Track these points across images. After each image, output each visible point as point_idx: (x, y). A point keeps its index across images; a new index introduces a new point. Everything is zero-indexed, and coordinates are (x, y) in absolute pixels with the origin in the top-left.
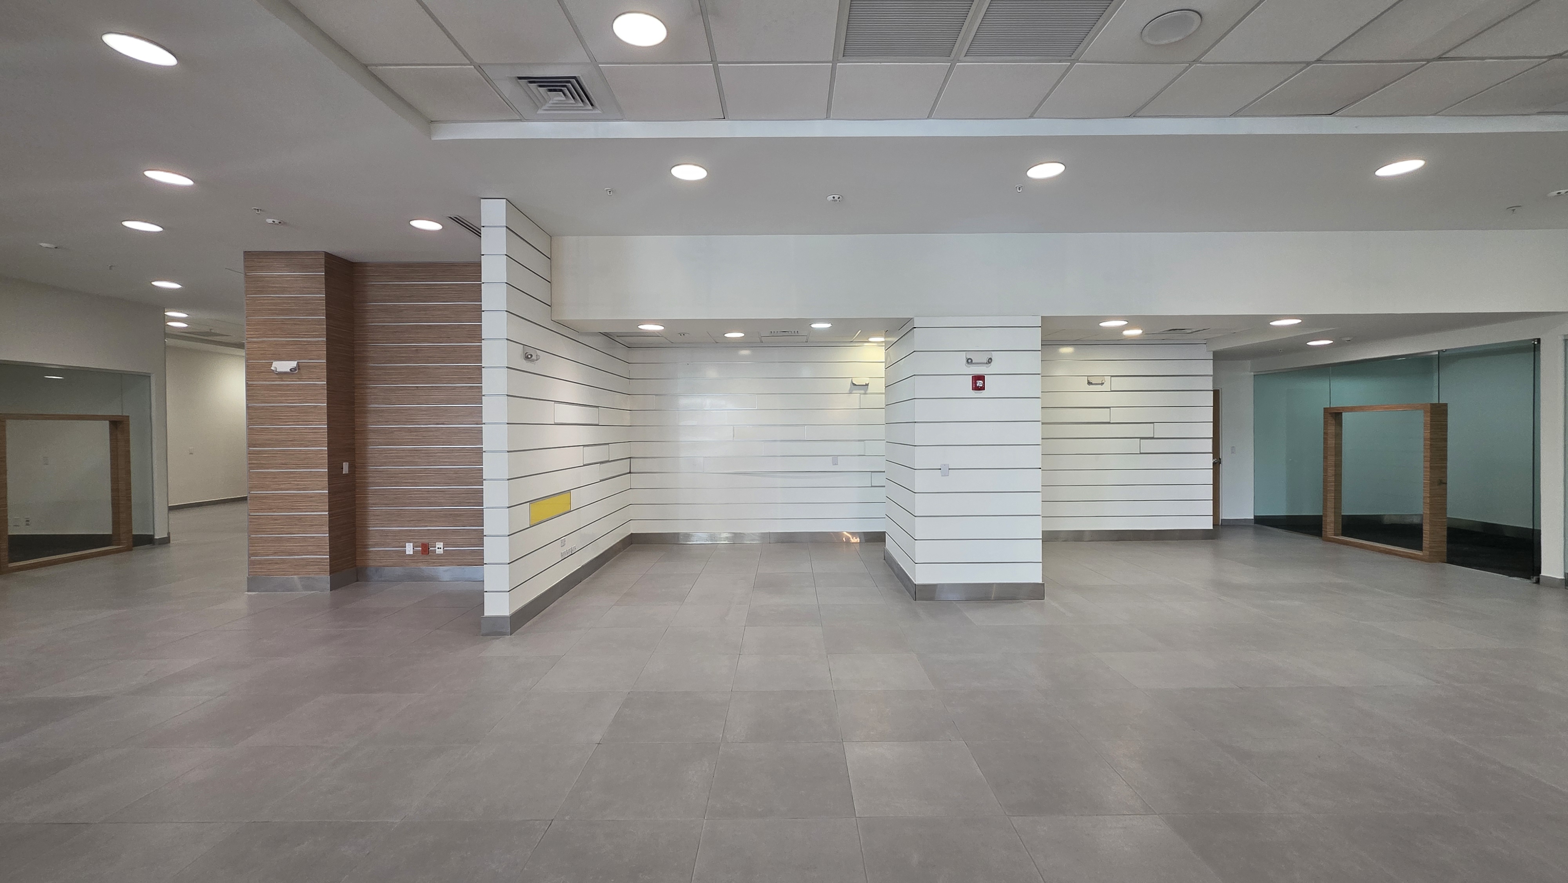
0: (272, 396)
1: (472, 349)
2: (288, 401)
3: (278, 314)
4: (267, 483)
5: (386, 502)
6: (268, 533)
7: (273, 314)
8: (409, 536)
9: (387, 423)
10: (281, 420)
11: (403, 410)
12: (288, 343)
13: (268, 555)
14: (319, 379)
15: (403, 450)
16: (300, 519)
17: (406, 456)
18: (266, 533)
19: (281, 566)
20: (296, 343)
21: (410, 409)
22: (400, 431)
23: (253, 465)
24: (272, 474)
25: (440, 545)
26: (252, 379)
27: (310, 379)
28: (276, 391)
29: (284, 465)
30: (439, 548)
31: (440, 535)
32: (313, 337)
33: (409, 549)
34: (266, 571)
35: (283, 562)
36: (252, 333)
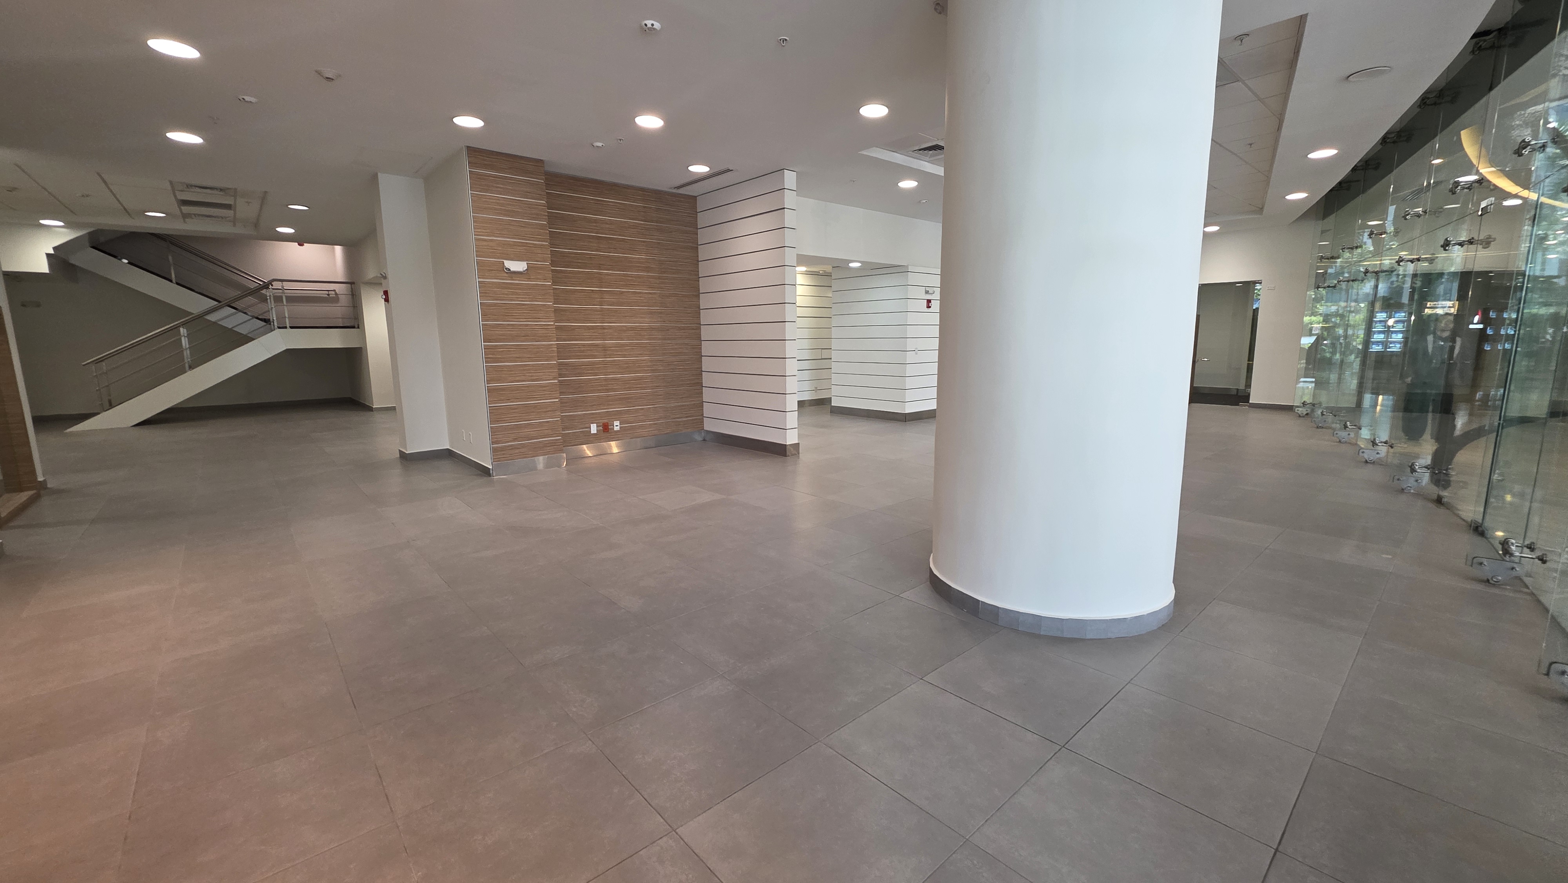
0: (503, 294)
1: (634, 260)
2: (519, 299)
3: (505, 215)
4: (504, 375)
5: (571, 391)
6: (507, 421)
7: (500, 214)
8: (593, 419)
9: (568, 321)
10: (514, 317)
11: (582, 310)
12: (515, 244)
13: (508, 442)
14: (545, 280)
15: (584, 345)
16: (535, 406)
17: (587, 350)
18: (506, 421)
19: (521, 450)
20: (523, 245)
21: (586, 310)
22: (579, 328)
23: (489, 360)
24: (507, 367)
25: (617, 423)
26: (484, 276)
27: (537, 279)
28: (507, 289)
29: (520, 359)
30: (617, 425)
31: (617, 415)
32: (539, 241)
33: (594, 429)
34: (508, 456)
35: (523, 446)
36: (479, 230)
